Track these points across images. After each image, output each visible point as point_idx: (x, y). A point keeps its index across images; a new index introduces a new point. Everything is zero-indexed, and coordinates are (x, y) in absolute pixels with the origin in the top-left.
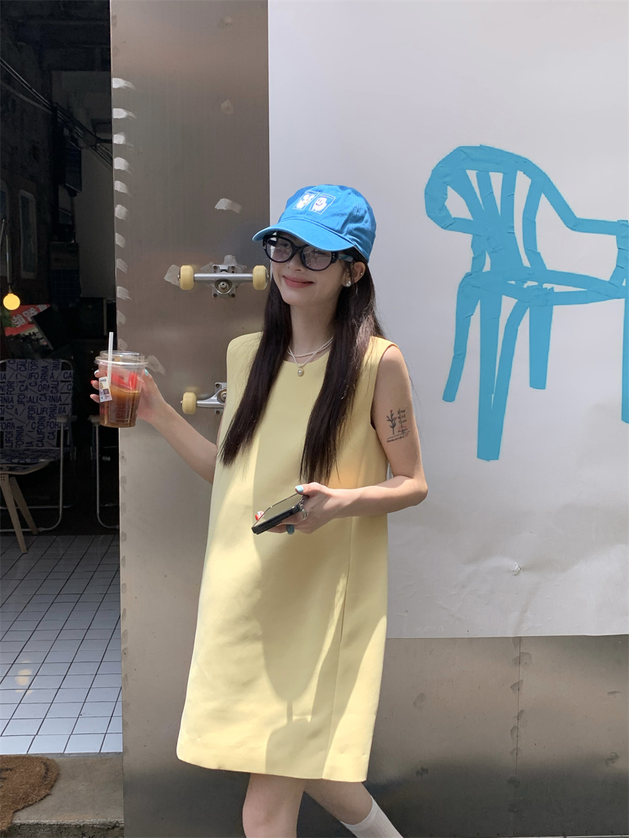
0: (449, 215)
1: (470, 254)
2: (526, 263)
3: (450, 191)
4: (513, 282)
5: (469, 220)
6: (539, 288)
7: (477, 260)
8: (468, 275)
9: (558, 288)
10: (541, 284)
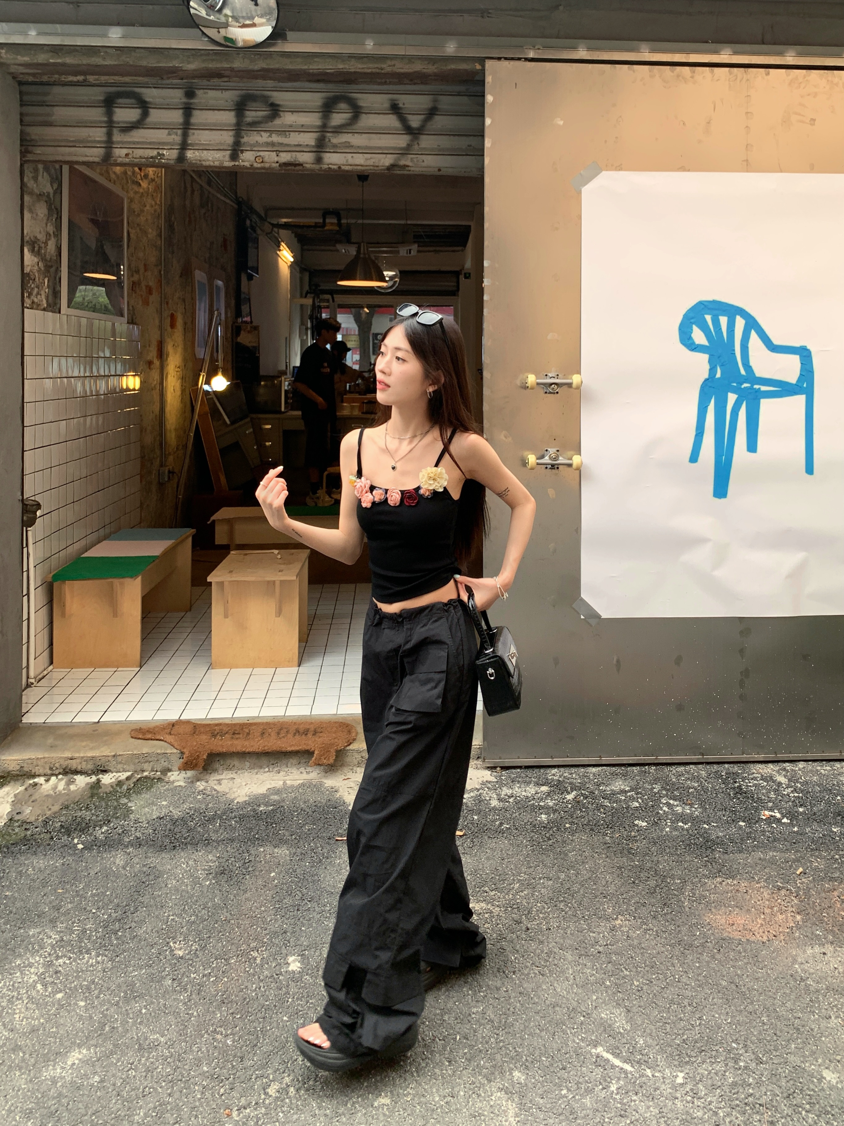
0: (694, 343)
1: (708, 367)
2: (743, 372)
3: (695, 327)
4: (735, 384)
5: (707, 346)
6: (751, 388)
7: (712, 370)
8: (706, 380)
9: (764, 388)
10: (752, 385)
